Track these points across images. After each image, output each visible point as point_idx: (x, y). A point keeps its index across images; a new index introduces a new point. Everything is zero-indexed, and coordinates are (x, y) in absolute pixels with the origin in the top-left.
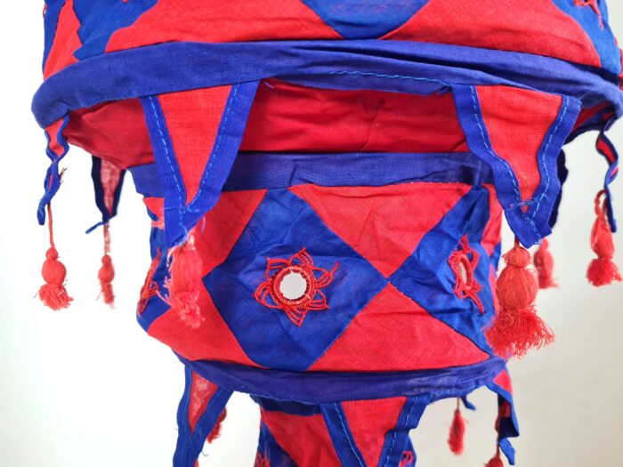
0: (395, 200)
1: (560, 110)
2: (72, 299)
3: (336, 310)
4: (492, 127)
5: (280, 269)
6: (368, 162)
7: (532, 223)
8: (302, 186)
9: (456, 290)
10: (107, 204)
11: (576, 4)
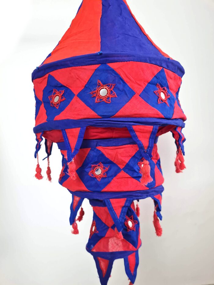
0: (122, 149)
1: (153, 129)
2: (43, 177)
3: (109, 177)
4: (137, 134)
5: (95, 167)
6: (115, 141)
7: (148, 154)
8: (99, 147)
9: (140, 172)
10: (49, 152)
11: (159, 103)
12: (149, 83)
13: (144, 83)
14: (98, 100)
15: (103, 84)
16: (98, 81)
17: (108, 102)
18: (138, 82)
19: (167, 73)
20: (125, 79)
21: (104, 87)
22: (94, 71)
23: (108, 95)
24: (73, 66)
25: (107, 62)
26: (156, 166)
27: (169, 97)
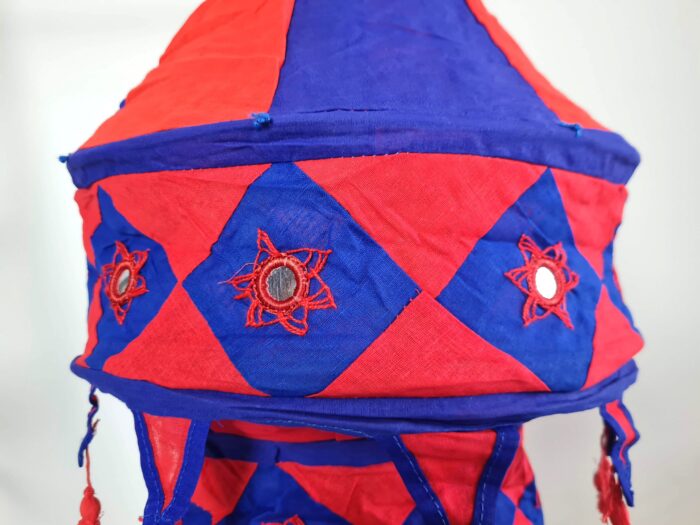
1: (495, 448)
11: (527, 324)
12: (486, 238)
13: (463, 239)
14: (255, 315)
15: (280, 249)
16: (259, 236)
17: (297, 331)
18: (433, 240)
19: (568, 185)
20: (372, 228)
21: (285, 261)
22: (244, 191)
23: (296, 298)
24: (163, 170)
25: (295, 158)
26: (519, 512)
27: (574, 286)
